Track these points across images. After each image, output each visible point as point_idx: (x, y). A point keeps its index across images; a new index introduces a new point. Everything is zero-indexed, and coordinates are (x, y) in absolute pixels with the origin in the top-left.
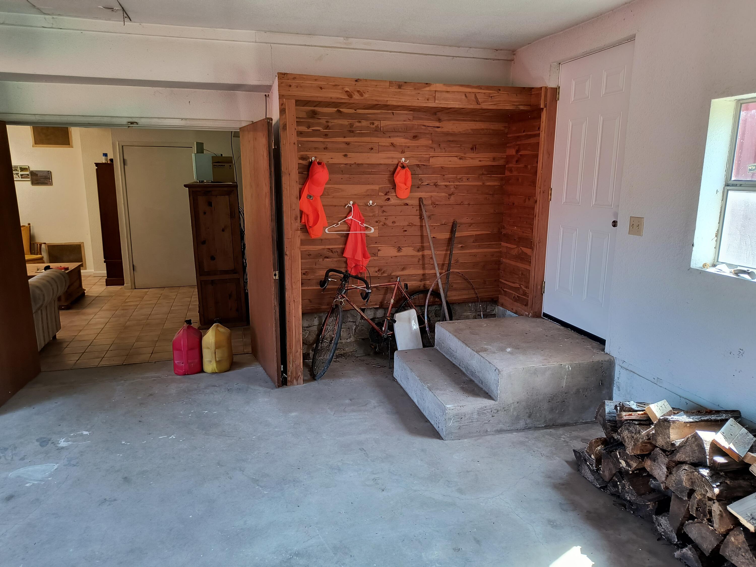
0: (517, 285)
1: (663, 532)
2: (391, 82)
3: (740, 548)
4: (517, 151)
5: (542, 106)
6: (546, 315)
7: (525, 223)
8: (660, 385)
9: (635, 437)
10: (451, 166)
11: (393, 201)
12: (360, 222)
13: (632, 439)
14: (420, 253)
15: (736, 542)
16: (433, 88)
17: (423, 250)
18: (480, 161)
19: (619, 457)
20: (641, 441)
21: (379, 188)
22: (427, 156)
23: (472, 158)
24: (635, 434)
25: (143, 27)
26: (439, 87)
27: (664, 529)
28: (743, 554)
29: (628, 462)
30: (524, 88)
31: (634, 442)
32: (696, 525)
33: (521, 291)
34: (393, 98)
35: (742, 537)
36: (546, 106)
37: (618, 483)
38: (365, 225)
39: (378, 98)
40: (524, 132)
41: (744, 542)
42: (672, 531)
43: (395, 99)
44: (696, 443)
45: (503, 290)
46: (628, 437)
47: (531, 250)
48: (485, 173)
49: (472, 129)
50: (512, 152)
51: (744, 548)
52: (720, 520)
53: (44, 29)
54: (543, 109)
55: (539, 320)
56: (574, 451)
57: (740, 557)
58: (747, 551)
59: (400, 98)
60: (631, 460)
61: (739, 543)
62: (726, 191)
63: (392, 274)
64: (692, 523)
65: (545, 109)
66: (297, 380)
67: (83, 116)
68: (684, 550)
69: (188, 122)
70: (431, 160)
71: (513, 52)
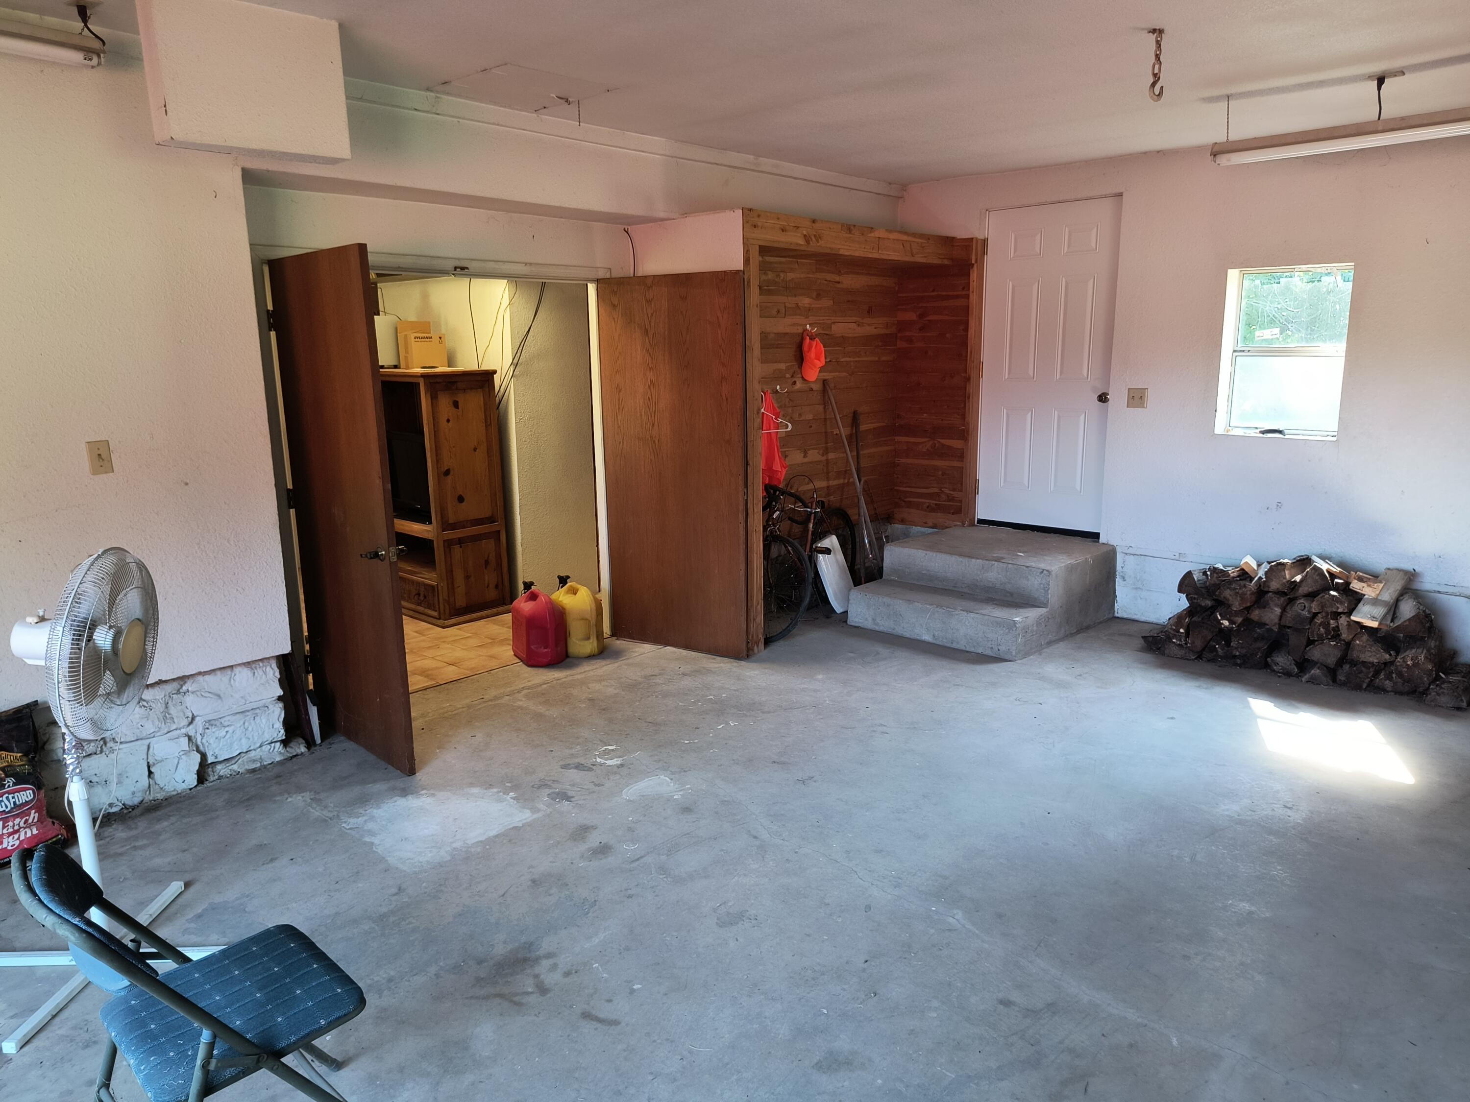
0: (936, 490)
1: (1281, 669)
2: (843, 225)
3: (1365, 646)
4: (921, 316)
5: (973, 262)
6: (981, 521)
7: (946, 407)
8: (1184, 560)
9: (1240, 592)
10: (850, 335)
11: (799, 385)
12: (774, 417)
13: (1236, 596)
14: (825, 458)
15: (1361, 643)
16: (876, 234)
17: (827, 453)
18: (875, 328)
19: (1220, 618)
20: (1249, 593)
21: (786, 367)
22: (829, 322)
23: (869, 325)
24: (1240, 589)
25: (542, 121)
26: (880, 233)
27: (1282, 666)
28: (1369, 649)
29: (1231, 620)
30: (948, 237)
31: (1240, 597)
32: (1318, 647)
33: (943, 497)
34: (844, 245)
35: (1365, 637)
36: (976, 262)
37: (1217, 646)
38: (781, 420)
39: (833, 246)
40: (933, 291)
41: (1368, 640)
42: (1291, 664)
43: (845, 247)
44: (1316, 574)
45: (905, 501)
46: (1230, 595)
47: (963, 441)
48: (880, 344)
49: (868, 286)
50: (912, 316)
51: (1369, 645)
52: (1348, 629)
53: (416, 113)
54: (973, 264)
55: (974, 527)
56: (1143, 637)
57: (1367, 653)
58: (1372, 645)
59: (850, 246)
60: (1236, 617)
61: (1363, 643)
62: (1234, 357)
63: (800, 489)
64: (1313, 647)
65: (975, 266)
66: (758, 646)
67: (391, 254)
68: (1313, 671)
69: (533, 269)
70: (834, 327)
71: (904, 187)
